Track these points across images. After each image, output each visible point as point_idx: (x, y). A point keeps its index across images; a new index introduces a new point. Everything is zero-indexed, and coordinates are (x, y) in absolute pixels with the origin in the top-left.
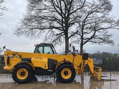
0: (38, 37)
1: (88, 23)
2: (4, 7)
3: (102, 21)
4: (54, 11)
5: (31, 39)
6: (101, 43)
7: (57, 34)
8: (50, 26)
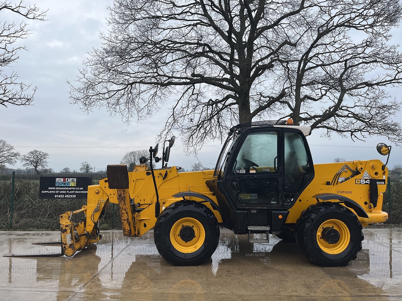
0: (146, 111)
1: (318, 66)
2: (33, 7)
3: (364, 58)
4: (201, 23)
5: (125, 119)
6: (358, 134)
7: (209, 102)
8: (193, 75)
